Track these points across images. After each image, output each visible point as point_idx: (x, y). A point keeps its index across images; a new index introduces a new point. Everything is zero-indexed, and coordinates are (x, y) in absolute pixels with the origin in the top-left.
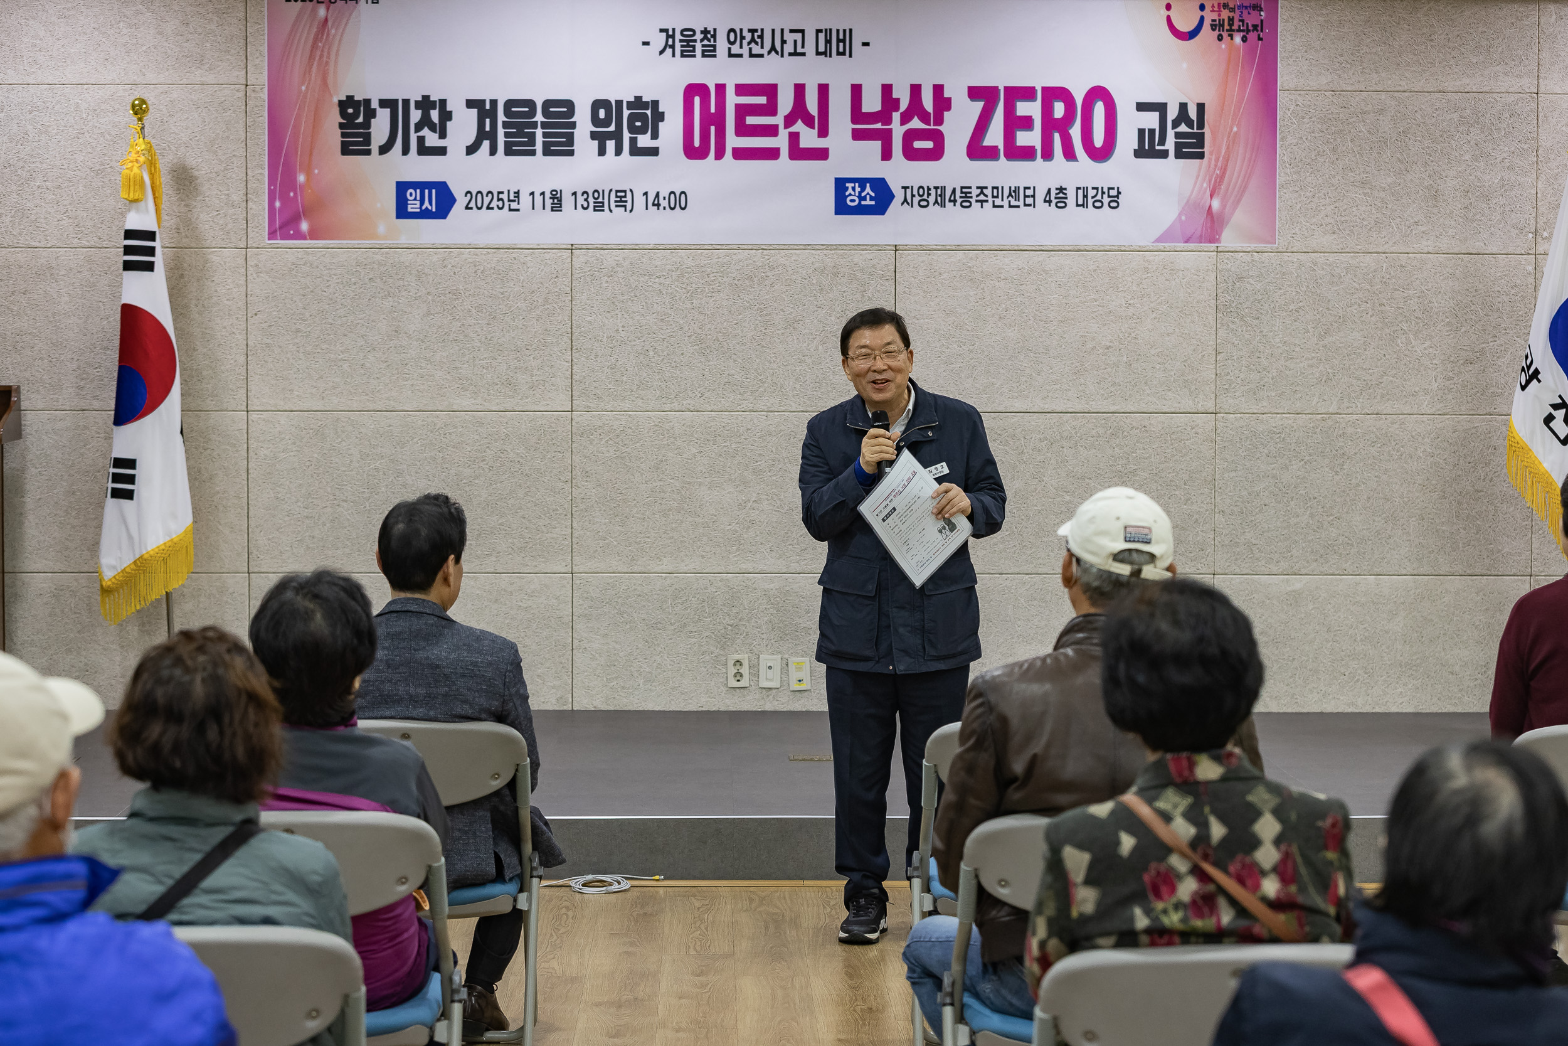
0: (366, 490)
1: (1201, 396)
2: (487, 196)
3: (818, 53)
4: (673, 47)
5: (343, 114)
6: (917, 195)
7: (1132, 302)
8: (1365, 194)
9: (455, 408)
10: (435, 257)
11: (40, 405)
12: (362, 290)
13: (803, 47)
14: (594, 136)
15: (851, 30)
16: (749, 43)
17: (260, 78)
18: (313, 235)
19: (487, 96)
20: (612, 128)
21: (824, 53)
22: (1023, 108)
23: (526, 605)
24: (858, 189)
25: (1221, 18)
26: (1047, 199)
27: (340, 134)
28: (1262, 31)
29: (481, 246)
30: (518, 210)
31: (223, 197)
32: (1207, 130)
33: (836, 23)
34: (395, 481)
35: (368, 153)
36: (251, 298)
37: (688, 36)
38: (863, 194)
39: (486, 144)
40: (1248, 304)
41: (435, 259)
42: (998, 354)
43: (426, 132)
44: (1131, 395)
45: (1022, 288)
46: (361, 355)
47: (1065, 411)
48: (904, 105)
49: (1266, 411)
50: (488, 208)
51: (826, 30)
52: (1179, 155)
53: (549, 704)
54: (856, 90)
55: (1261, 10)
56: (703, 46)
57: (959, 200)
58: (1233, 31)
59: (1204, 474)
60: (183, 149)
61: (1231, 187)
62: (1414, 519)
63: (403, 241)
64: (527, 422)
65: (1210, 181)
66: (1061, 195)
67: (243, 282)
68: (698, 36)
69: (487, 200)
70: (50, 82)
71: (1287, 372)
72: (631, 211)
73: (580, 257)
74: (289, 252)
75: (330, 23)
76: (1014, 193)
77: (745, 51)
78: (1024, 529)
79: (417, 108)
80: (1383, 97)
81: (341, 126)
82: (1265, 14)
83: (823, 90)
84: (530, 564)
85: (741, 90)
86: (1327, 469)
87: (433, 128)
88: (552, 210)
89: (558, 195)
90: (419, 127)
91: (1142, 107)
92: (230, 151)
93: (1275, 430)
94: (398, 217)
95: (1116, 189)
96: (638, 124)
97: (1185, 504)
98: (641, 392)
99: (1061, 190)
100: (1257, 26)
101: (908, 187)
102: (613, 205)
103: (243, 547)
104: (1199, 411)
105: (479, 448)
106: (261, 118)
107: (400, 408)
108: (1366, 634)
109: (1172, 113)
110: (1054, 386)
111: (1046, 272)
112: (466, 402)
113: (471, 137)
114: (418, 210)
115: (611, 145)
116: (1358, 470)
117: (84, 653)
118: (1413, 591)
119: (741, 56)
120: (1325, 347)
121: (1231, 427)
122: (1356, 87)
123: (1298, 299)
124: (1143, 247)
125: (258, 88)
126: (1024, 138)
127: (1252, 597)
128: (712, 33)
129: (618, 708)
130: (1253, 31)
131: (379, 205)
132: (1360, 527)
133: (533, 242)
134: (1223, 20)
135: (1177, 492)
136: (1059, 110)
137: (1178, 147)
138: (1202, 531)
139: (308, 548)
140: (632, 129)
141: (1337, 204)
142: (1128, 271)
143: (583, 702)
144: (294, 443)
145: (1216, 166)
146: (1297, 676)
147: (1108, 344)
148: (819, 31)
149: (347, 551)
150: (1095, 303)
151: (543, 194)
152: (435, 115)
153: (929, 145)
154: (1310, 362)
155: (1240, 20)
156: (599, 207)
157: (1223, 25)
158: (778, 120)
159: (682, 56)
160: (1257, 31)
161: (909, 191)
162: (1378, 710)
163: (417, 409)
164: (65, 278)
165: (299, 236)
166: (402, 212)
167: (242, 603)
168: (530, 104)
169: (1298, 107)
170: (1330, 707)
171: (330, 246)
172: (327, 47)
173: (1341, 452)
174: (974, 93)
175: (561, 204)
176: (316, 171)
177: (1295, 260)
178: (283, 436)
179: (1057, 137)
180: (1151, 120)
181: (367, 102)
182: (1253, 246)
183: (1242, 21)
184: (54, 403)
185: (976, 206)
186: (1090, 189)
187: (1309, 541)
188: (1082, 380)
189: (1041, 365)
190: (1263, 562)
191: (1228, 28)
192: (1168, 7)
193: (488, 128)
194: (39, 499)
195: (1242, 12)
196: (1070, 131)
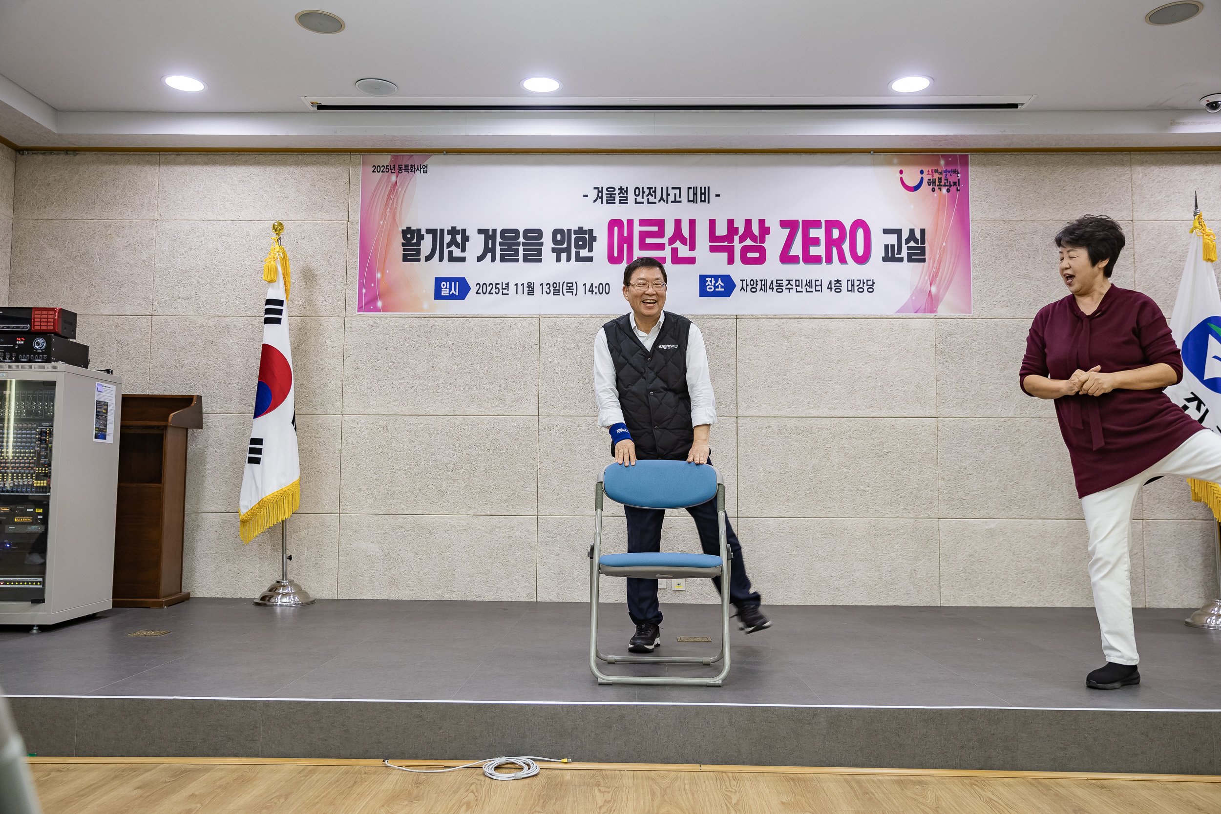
0: (412, 463)
1: (928, 407)
2: (489, 286)
3: (689, 201)
4: (602, 198)
5: (404, 237)
6: (749, 285)
7: (883, 349)
8: (1026, 283)
9: (468, 414)
10: (458, 322)
11: (218, 410)
12: (413, 342)
13: (680, 197)
14: (554, 250)
15: (709, 188)
16: (647, 196)
17: (356, 217)
18: (385, 309)
19: (490, 227)
20: (565, 246)
21: (693, 201)
22: (813, 233)
23: (508, 536)
24: (713, 282)
25: (934, 178)
26: (830, 287)
27: (402, 249)
28: (959, 185)
29: (485, 316)
30: (508, 294)
31: (332, 286)
32: (927, 245)
33: (700, 184)
34: (430, 458)
35: (419, 260)
36: (346, 347)
37: (611, 191)
38: (717, 285)
39: (489, 255)
40: (956, 350)
41: (457, 323)
42: (800, 381)
43: (453, 248)
44: (883, 407)
45: (815, 341)
46: (412, 381)
47: (842, 416)
48: (741, 231)
49: (969, 416)
50: (490, 293)
51: (694, 188)
52: (910, 260)
53: (522, 598)
54: (712, 223)
55: (958, 173)
56: (620, 197)
57: (775, 288)
58: (941, 186)
59: (931, 455)
60: (309, 259)
61: (942, 280)
62: (1065, 484)
63: (438, 313)
64: (511, 422)
65: (930, 276)
66: (838, 285)
67: (342, 337)
68: (617, 192)
69: (489, 288)
70: (233, 219)
71: (981, 392)
72: (576, 295)
73: (545, 323)
74: (370, 319)
75: (398, 185)
76: (809, 283)
77: (645, 200)
78: (818, 489)
79: (448, 234)
80: (1036, 224)
81: (403, 245)
82: (961, 175)
83: (692, 222)
84: (511, 510)
85: (642, 223)
86: (1009, 452)
87: (457, 246)
88: (528, 295)
89: (532, 285)
90: (449, 245)
91: (886, 231)
92: (337, 259)
93: (975, 427)
94: (435, 299)
95: (872, 281)
96: (580, 243)
97: (919, 474)
98: (581, 404)
99: (838, 281)
100: (956, 182)
101: (744, 280)
102: (565, 291)
103: (337, 498)
104: (927, 416)
105: (482, 438)
106: (356, 240)
107: (434, 414)
108: (1038, 557)
109: (905, 235)
110: (835, 401)
111: (829, 331)
112: (474, 410)
113: (480, 253)
114: (448, 294)
115: (564, 256)
116: (1028, 453)
117: (237, 562)
118: (1067, 529)
119: (642, 203)
120: (1004, 376)
121: (947, 426)
122: (1019, 219)
123: (987, 347)
124: (889, 316)
125: (355, 223)
126: (814, 251)
127: (963, 533)
128: (625, 190)
129: (565, 601)
130: (954, 185)
131: (424, 291)
132: (1031, 489)
133: (516, 313)
134: (935, 179)
135: (914, 467)
136: (836, 233)
137: (909, 255)
138: (930, 491)
139: (376, 499)
140: (577, 246)
141: (1009, 289)
142: (880, 330)
143: (544, 596)
144: (369, 434)
145: (933, 267)
146: (994, 584)
147: (869, 375)
148: (689, 188)
149: (400, 501)
150: (860, 350)
151: (523, 284)
152: (459, 238)
153: (757, 255)
154: (996, 386)
155: (945, 180)
156: (556, 293)
157: (935, 182)
158: (665, 240)
159: (607, 203)
160: (956, 186)
161: (744, 282)
162: (1047, 605)
163: (444, 414)
164: (237, 334)
165: (376, 310)
166: (438, 296)
167: (335, 532)
168: (516, 232)
169: (983, 231)
170: (1016, 604)
171: (395, 316)
172: (396, 199)
173: (1017, 441)
174: (784, 224)
175: (533, 291)
176: (388, 272)
177: (984, 323)
178: (363, 430)
179: (835, 250)
180: (892, 239)
181: (419, 230)
182: (957, 315)
183: (947, 180)
184: (226, 409)
185: (786, 291)
186: (855, 281)
187: (999, 497)
188: (853, 397)
189: (827, 388)
190: (970, 511)
191: (938, 184)
192: (901, 172)
193: (490, 246)
194: (215, 467)
195: (946, 174)
196: (842, 246)
